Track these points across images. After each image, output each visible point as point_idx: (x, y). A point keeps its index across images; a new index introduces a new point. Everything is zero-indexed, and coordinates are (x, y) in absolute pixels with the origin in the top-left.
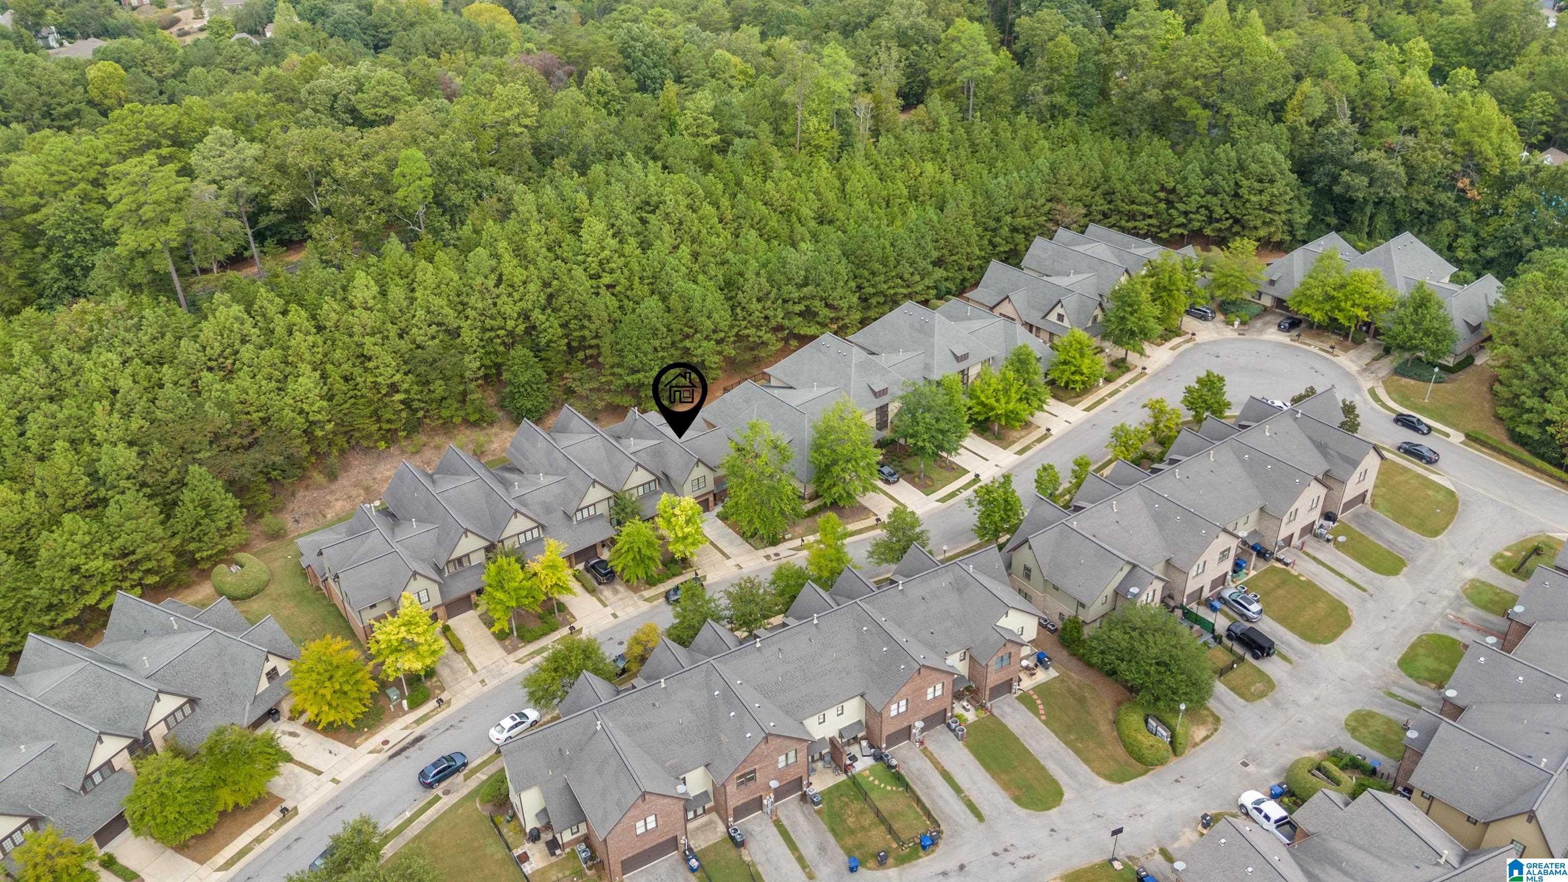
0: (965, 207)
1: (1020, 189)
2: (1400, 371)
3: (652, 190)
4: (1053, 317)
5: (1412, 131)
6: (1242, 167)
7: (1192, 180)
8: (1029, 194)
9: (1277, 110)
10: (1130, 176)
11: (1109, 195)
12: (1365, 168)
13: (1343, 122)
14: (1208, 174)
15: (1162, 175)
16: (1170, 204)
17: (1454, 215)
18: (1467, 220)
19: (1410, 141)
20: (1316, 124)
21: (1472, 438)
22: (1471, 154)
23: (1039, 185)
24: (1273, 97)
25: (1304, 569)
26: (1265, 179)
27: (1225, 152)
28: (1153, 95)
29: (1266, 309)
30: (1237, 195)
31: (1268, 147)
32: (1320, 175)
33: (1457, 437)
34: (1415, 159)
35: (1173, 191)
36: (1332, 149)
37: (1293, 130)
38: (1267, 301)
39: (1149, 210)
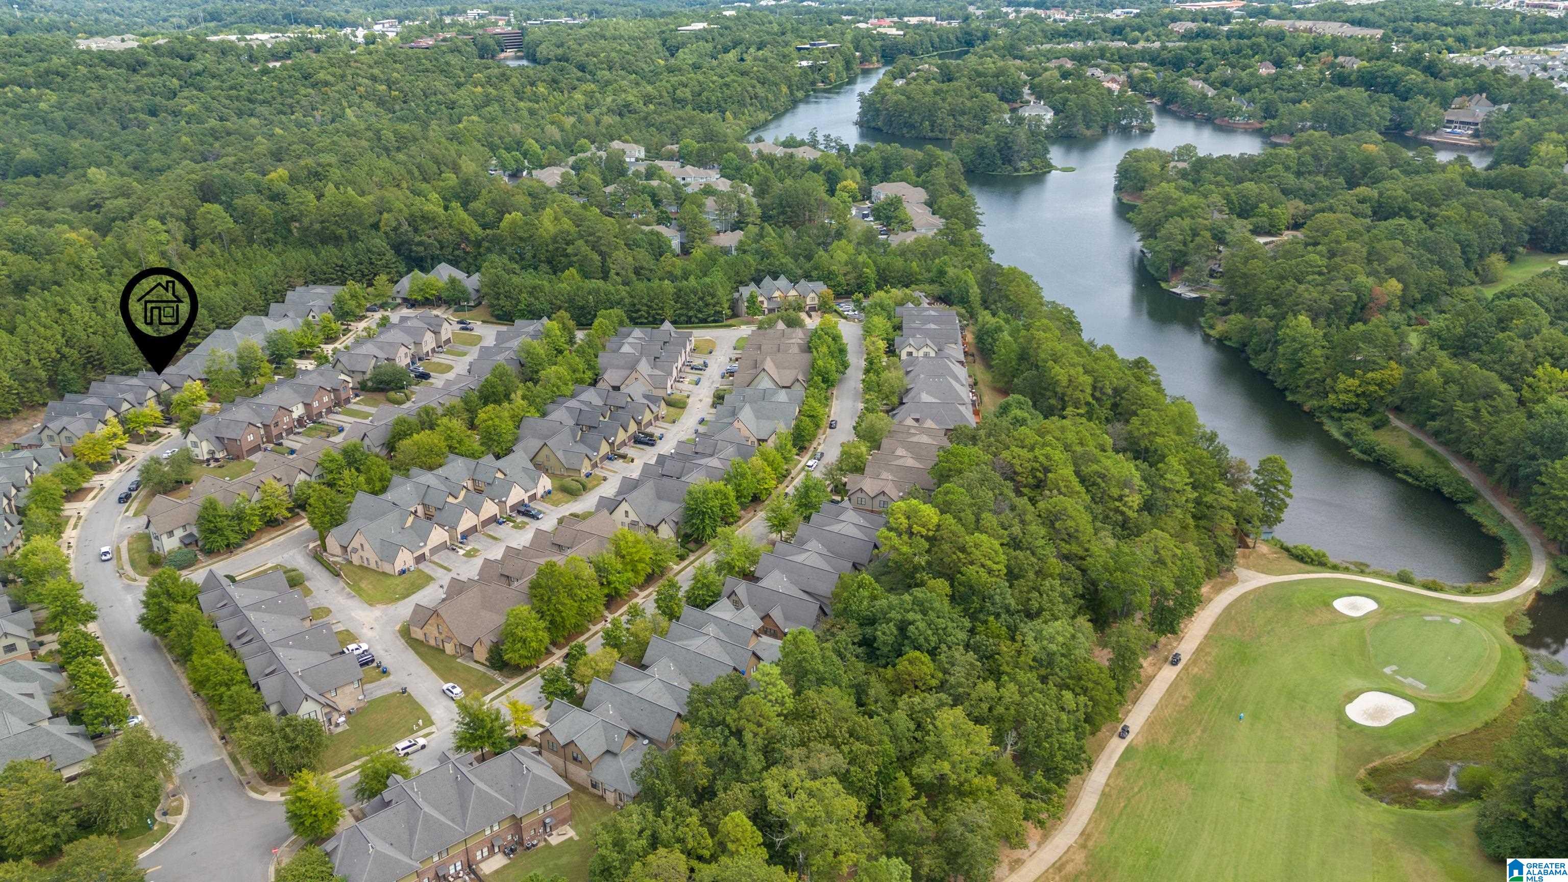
0: (248, 282)
1: (271, 273)
2: (456, 311)
3: (91, 292)
4: (310, 318)
5: (436, 227)
6: (369, 251)
7: (350, 259)
8: (275, 275)
9: (376, 226)
10: (320, 262)
11: (313, 273)
12: (420, 243)
13: (405, 227)
14: (356, 256)
15: (335, 260)
16: (343, 272)
17: (465, 259)
18: (470, 260)
19: (436, 231)
20: (395, 229)
21: (484, 322)
22: (462, 233)
23: (280, 273)
24: (372, 220)
25: (434, 360)
26: (381, 254)
27: (359, 245)
28: (317, 226)
29: (399, 304)
30: (372, 263)
31: (378, 241)
32: (404, 249)
33: (479, 323)
34: (439, 238)
35: (342, 266)
36: (405, 238)
37: (385, 233)
38: (399, 301)
39: (334, 276)
